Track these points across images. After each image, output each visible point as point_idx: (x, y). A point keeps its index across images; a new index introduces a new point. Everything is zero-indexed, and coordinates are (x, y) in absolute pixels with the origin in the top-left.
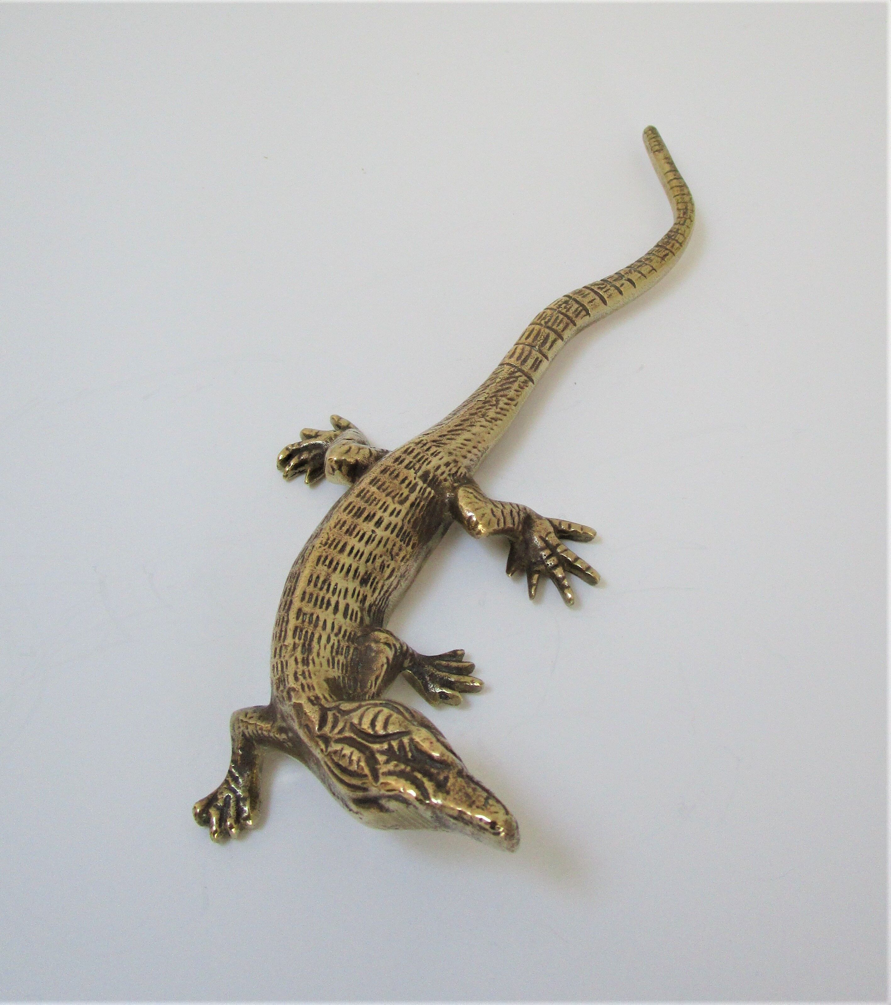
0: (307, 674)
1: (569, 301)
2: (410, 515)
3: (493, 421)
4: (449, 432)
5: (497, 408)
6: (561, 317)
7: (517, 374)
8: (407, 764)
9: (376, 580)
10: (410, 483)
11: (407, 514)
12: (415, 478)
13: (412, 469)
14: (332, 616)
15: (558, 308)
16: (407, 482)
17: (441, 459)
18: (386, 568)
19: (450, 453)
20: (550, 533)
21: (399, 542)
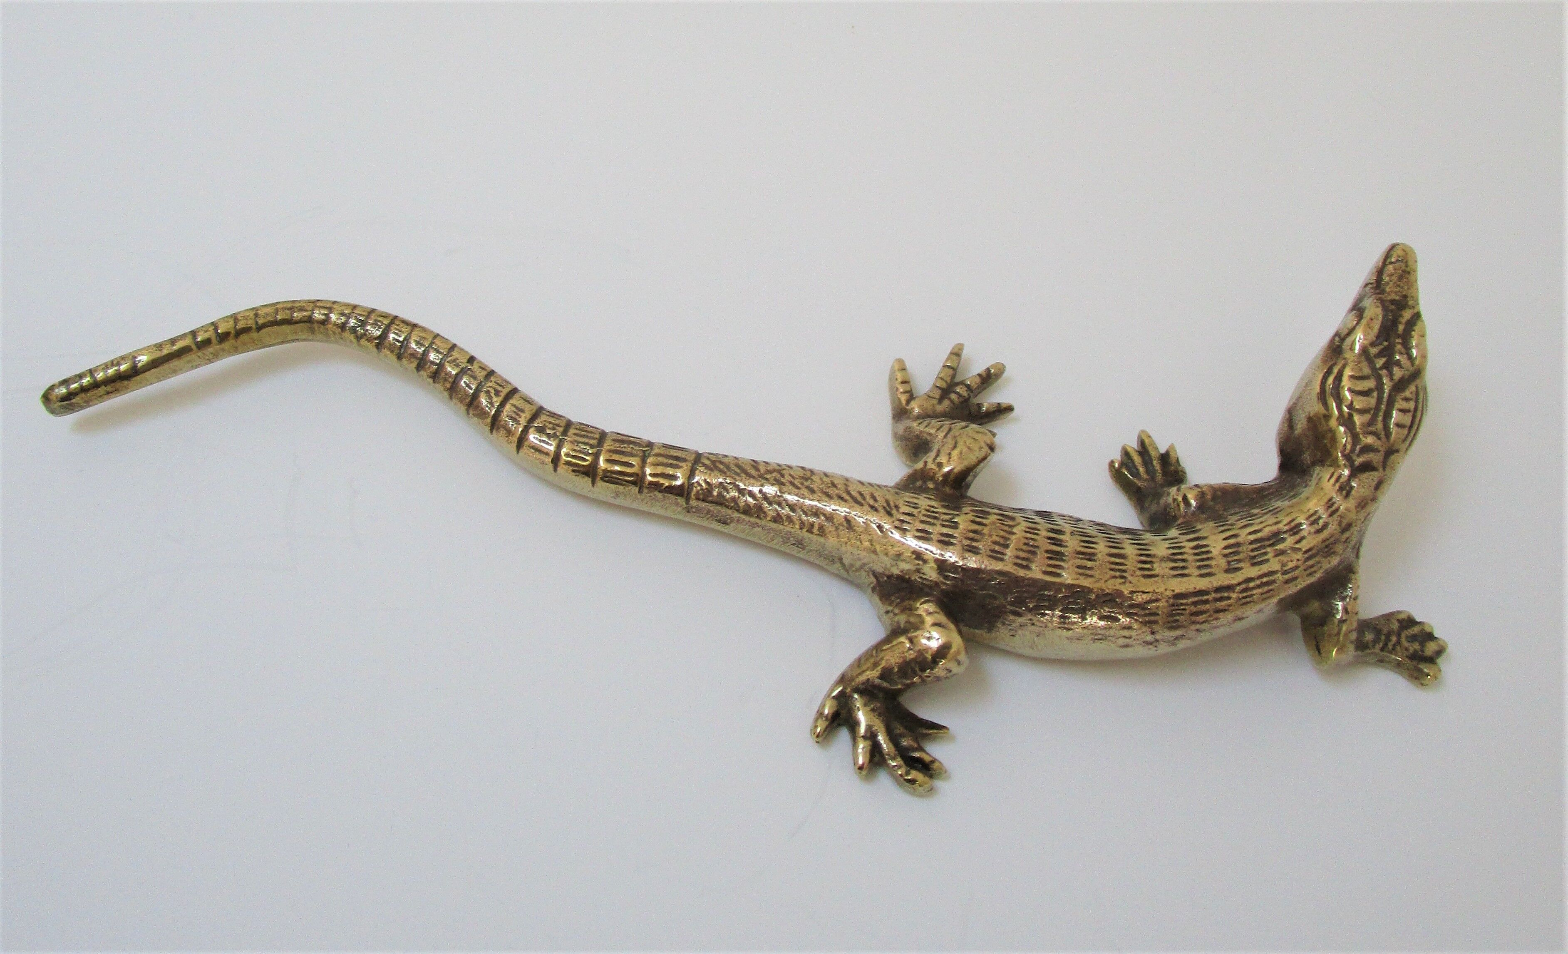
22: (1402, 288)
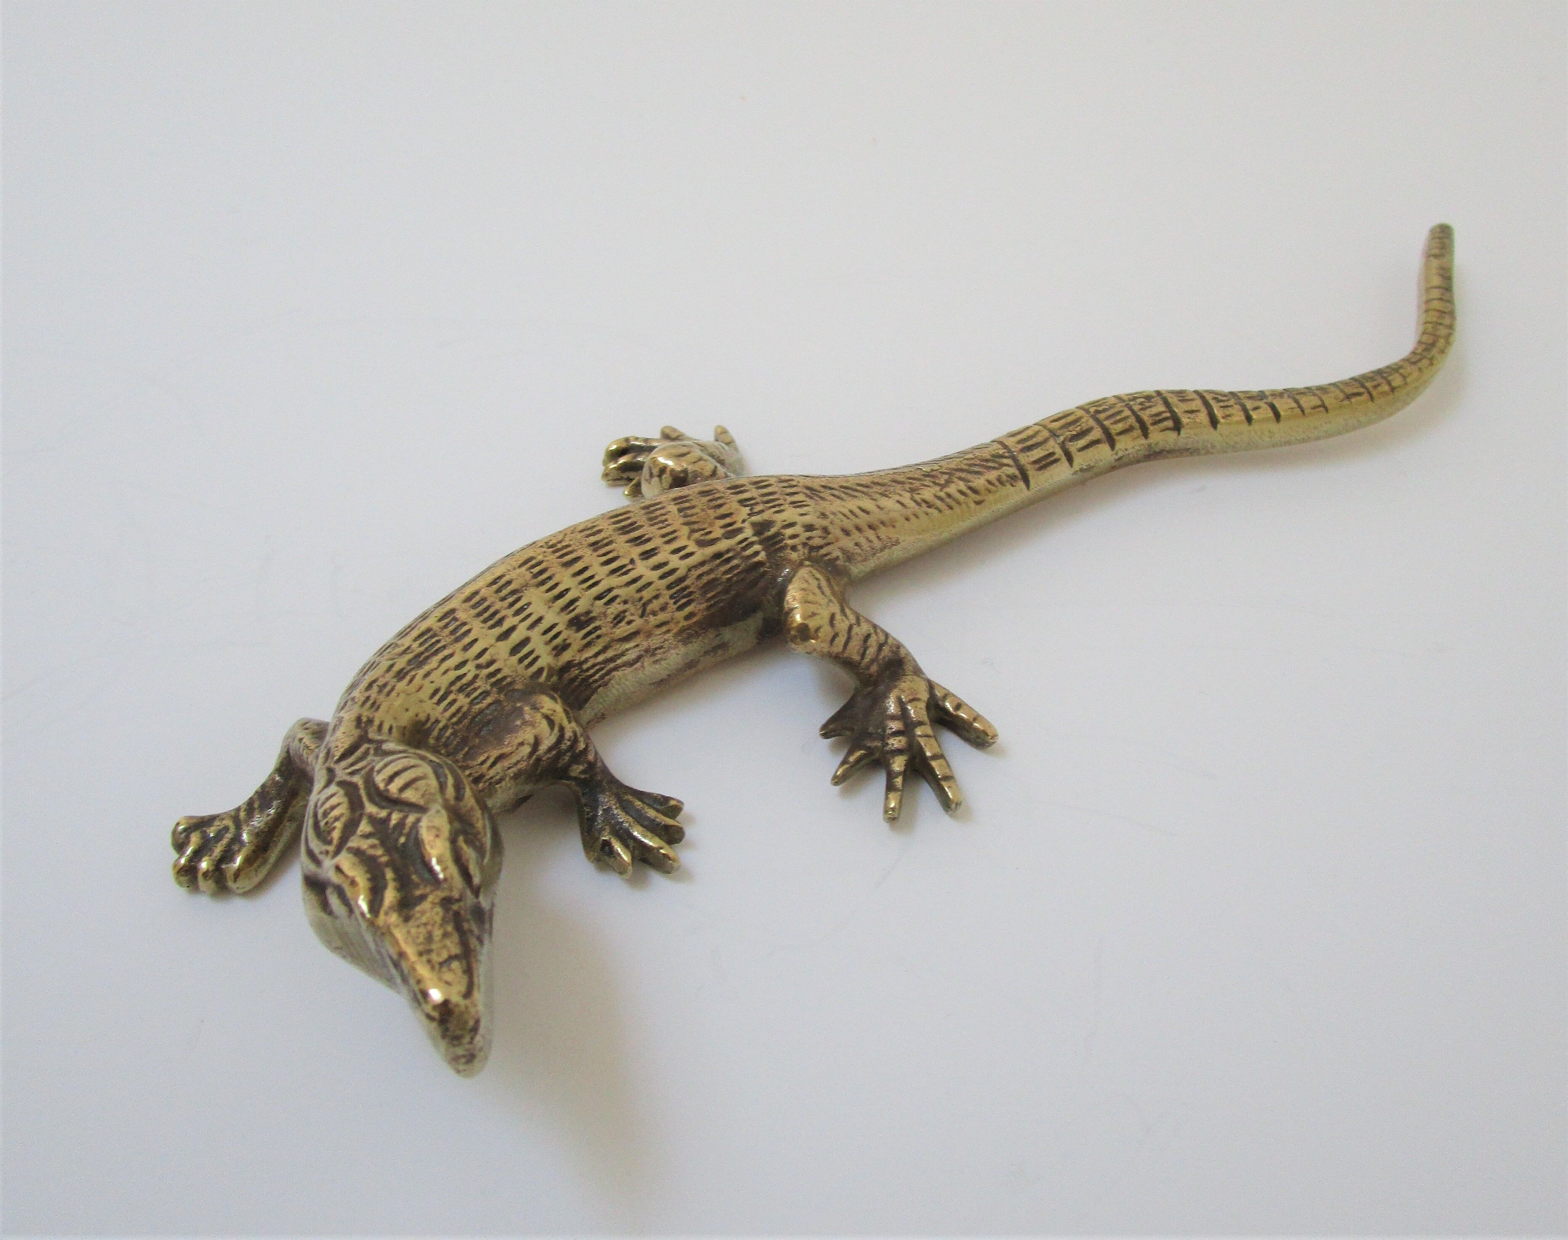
0: (388, 688)
1: (1153, 397)
2: (706, 568)
3: (924, 505)
4: (842, 487)
5: (941, 490)
6: (1127, 413)
7: (1005, 461)
8: (388, 851)
9: (599, 632)
10: (731, 524)
11: (702, 564)
12: (744, 521)
13: (748, 508)
14: (493, 641)
15: (1130, 400)
16: (728, 520)
17: (802, 515)
18: (623, 623)
19: (824, 515)
20: (918, 700)
21: (668, 597)
22: (418, 926)
